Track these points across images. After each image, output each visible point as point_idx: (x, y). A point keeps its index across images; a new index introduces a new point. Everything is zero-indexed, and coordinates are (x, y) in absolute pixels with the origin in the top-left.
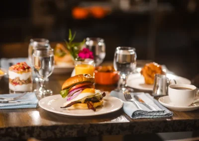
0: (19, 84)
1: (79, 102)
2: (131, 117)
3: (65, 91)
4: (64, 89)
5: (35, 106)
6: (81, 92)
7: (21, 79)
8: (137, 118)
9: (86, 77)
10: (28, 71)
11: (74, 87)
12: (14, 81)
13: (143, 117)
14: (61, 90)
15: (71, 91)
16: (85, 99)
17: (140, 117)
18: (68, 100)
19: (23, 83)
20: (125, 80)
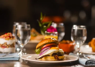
0: (6, 47)
1: (48, 55)
2: (85, 65)
3: (38, 49)
4: (37, 48)
5: (18, 59)
6: (50, 49)
7: (8, 44)
8: (89, 65)
9: (53, 39)
10: (13, 39)
11: (45, 46)
12: (3, 45)
13: (93, 65)
14: (36, 49)
15: (43, 49)
16: (52, 53)
17: (91, 65)
18: (40, 55)
19: (9, 47)
20: (79, 48)
